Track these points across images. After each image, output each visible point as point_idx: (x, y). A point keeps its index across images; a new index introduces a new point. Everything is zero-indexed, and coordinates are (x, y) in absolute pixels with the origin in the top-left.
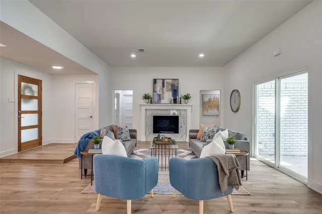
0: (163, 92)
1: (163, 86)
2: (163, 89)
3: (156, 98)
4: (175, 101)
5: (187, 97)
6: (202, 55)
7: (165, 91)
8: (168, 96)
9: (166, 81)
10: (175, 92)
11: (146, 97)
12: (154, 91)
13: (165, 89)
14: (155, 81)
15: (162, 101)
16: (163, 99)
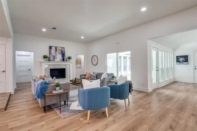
0: (56, 54)
1: (56, 51)
2: (56, 53)
3: (52, 58)
4: (63, 60)
5: (69, 58)
6: (82, 37)
7: (57, 54)
8: (59, 57)
9: (57, 48)
10: (63, 55)
11: (45, 57)
12: (50, 53)
13: (57, 52)
14: (50, 48)
15: (56, 60)
16: (56, 59)
